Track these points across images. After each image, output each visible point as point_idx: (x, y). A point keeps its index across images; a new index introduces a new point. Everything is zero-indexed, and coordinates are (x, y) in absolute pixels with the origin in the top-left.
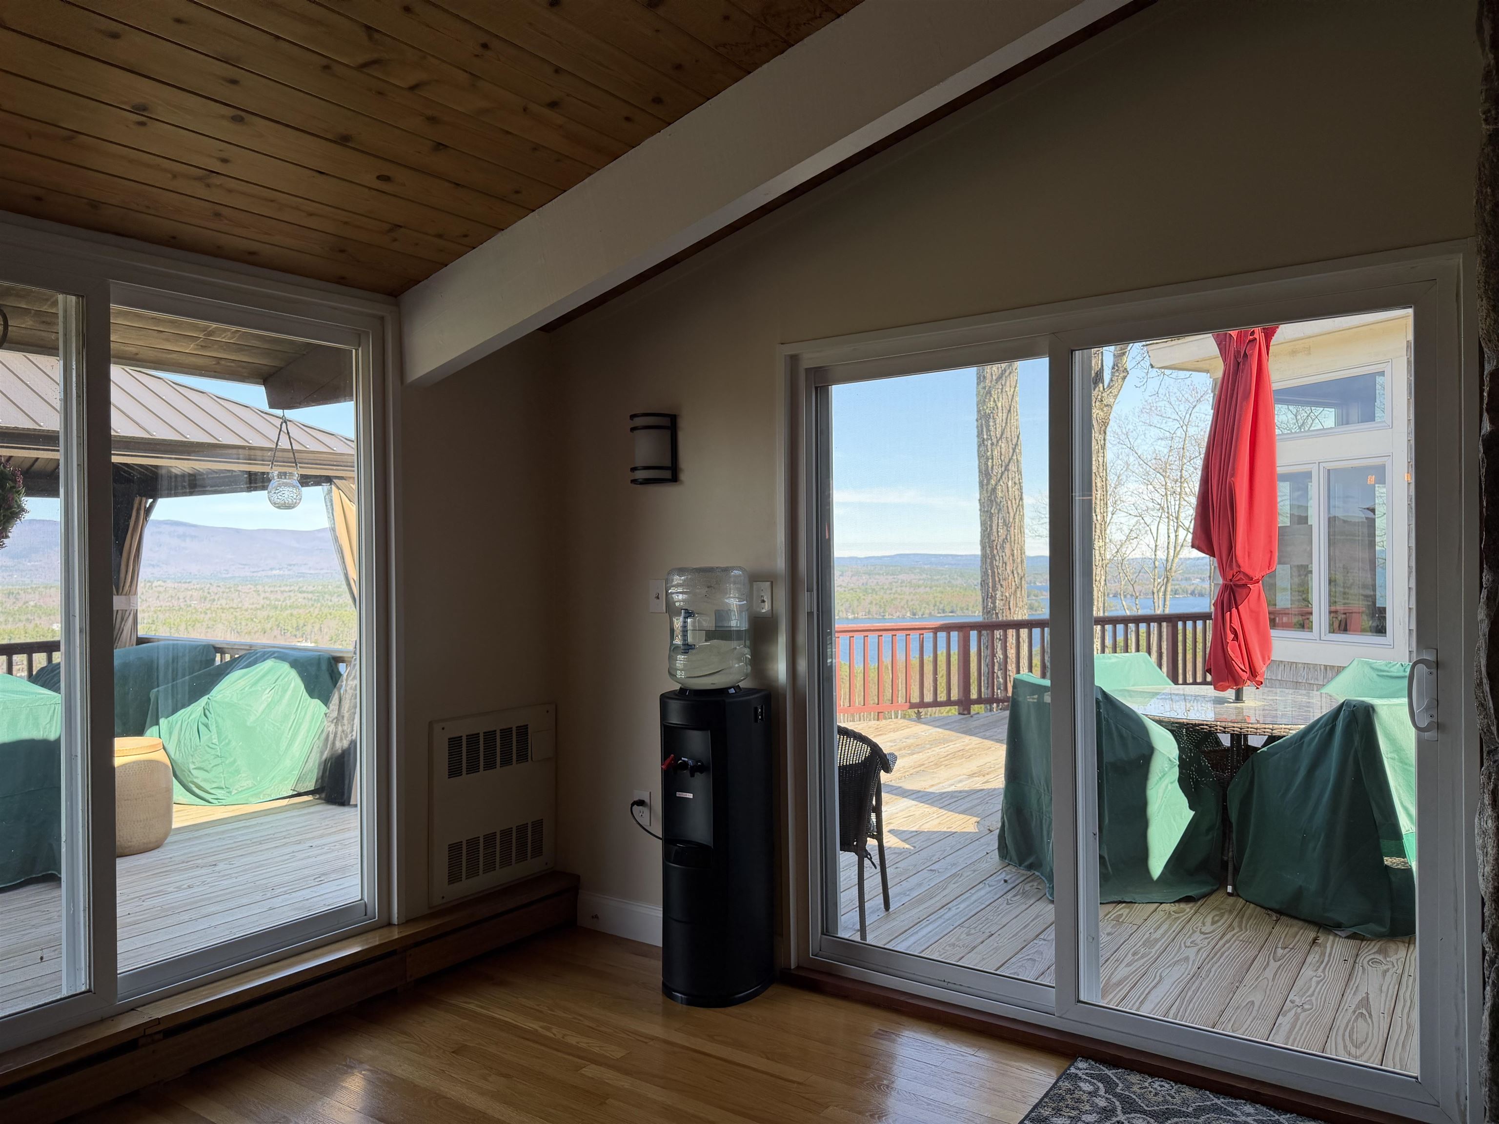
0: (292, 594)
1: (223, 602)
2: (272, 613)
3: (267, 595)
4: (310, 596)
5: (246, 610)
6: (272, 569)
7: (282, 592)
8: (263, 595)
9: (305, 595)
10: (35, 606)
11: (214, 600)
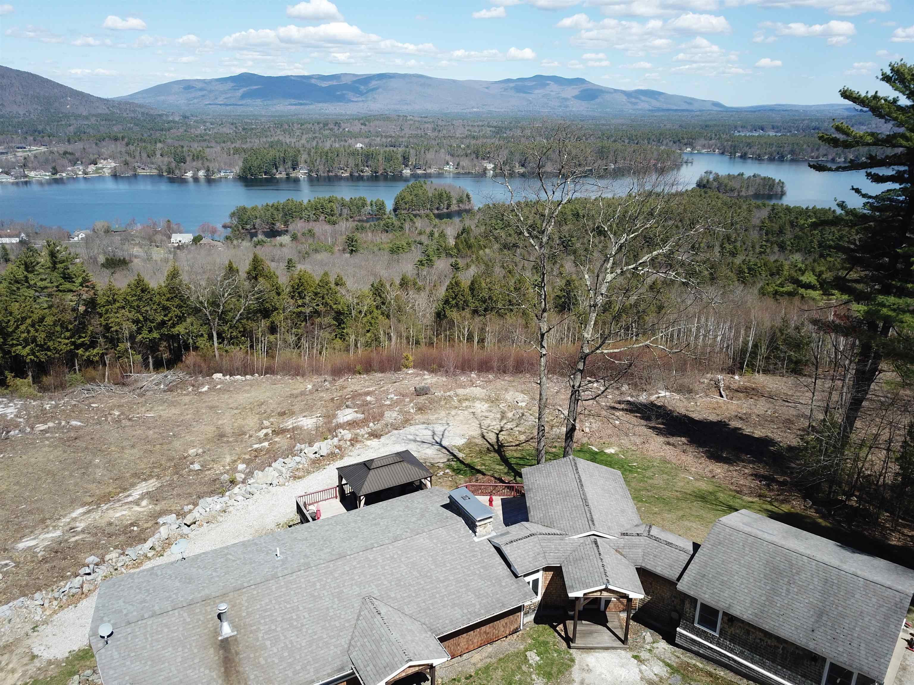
0: (483, 128)
1: (445, 132)
2: (473, 142)
3: (470, 128)
4: (494, 129)
5: (457, 138)
6: (473, 108)
7: (478, 126)
8: (467, 128)
9: (491, 129)
10: (348, 131)
11: (440, 131)
